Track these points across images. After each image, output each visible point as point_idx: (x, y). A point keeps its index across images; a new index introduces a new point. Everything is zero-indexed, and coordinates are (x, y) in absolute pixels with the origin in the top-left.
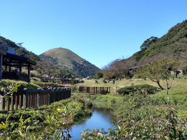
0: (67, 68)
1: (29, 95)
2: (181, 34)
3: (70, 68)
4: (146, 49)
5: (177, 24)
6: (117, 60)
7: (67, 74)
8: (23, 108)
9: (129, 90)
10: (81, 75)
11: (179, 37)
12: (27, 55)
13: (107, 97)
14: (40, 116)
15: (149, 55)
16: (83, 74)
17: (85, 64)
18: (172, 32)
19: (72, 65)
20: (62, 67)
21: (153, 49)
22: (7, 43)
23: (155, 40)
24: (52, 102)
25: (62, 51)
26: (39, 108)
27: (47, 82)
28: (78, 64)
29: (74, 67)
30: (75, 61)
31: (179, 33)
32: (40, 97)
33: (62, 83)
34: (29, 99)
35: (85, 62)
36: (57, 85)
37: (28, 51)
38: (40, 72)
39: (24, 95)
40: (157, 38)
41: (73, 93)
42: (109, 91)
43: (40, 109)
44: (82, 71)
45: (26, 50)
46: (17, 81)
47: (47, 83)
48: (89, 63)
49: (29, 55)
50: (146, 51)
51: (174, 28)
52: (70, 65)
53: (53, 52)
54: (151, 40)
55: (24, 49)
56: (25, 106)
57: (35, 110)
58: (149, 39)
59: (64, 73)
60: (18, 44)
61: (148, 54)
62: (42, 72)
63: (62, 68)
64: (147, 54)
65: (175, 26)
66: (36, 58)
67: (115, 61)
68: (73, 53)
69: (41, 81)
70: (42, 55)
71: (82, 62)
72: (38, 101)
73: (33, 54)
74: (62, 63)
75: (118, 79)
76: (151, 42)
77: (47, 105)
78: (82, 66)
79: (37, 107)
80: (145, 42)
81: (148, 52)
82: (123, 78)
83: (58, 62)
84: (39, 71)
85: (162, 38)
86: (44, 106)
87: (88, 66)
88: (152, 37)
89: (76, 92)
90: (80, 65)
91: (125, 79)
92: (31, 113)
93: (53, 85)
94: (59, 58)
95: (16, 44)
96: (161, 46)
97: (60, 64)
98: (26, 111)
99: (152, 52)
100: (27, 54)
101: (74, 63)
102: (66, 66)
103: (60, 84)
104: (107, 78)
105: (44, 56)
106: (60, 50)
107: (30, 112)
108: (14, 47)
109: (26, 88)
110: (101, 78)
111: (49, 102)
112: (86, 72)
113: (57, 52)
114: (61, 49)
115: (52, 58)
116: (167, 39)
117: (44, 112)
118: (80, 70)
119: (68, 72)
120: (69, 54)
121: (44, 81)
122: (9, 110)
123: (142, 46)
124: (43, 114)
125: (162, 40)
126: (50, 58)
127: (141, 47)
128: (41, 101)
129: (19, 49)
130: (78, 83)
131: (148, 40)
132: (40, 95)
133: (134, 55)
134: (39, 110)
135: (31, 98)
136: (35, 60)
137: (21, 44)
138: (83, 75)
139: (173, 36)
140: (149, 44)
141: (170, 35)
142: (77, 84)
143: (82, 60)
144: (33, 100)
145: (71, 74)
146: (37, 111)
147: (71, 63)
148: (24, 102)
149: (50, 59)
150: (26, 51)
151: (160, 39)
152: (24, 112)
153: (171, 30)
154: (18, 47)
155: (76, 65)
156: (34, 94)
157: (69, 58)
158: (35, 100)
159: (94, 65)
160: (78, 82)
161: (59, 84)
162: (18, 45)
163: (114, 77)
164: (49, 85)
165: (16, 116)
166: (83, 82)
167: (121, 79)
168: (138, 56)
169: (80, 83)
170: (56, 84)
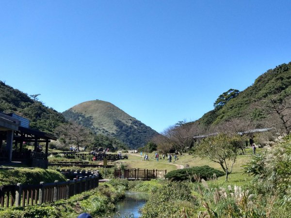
0: (107, 131)
1: (46, 189)
2: (270, 87)
3: (111, 132)
4: (221, 107)
5: (268, 71)
6: (180, 122)
7: (106, 143)
8: (38, 202)
9: (181, 175)
10: (128, 143)
11: (268, 91)
12: (45, 113)
13: (148, 185)
14: (56, 212)
15: (224, 118)
16: (131, 141)
17: (136, 126)
18: (259, 83)
19: (115, 128)
20: (100, 130)
21: (231, 108)
22: (15, 95)
23: (235, 94)
24: (71, 194)
25: (100, 105)
26: (56, 203)
27: (73, 158)
28: (124, 125)
29: (119, 130)
30: (120, 121)
31: (267, 86)
32: (58, 190)
33: (96, 160)
34: (45, 193)
35: (136, 122)
36: (88, 163)
37: (47, 108)
38: (65, 142)
39: (40, 190)
40: (238, 91)
41: (106, 178)
42: (155, 175)
43: (57, 205)
44: (131, 137)
45: (44, 106)
46: (32, 169)
47: (74, 160)
48: (141, 124)
49: (47, 114)
50: (221, 111)
51: (262, 77)
52: (111, 127)
53: (86, 106)
54: (229, 93)
55: (41, 103)
56: (41, 201)
57: (52, 206)
58: (227, 93)
59: (100, 142)
60: (32, 96)
61: (224, 116)
62: (67, 140)
63: (99, 133)
64: (221, 116)
65: (265, 74)
66: (59, 118)
67: (177, 124)
68: (118, 108)
69: (65, 157)
70: (69, 112)
71: (131, 122)
72: (55, 195)
73: (55, 111)
74: (99, 124)
75: (177, 154)
76: (229, 98)
77: (65, 200)
78: (131, 128)
79: (54, 202)
80: (221, 96)
81: (223, 113)
82: (186, 152)
83: (92, 122)
84: (62, 139)
85: (245, 91)
86: (62, 201)
87: (140, 128)
88: (231, 90)
89: (109, 178)
90: (127, 126)
91: (187, 154)
92: (47, 210)
93: (82, 163)
94: (94, 115)
95: (28, 96)
96: (242, 104)
97: (96, 126)
98: (42, 206)
99: (228, 114)
100: (45, 111)
101: (118, 124)
102: (105, 128)
103: (92, 160)
104: (163, 151)
105: (71, 112)
106: (97, 104)
107: (46, 208)
108: (25, 101)
109: (42, 182)
110: (154, 152)
111: (67, 196)
112: (137, 139)
113: (93, 107)
114: (98, 101)
115: (83, 117)
116: (252, 93)
117: (61, 207)
118: (127, 136)
119: (107, 139)
120: (111, 110)
121: (69, 157)
122: (24, 206)
123: (217, 102)
124: (59, 210)
125: (244, 95)
126: (81, 116)
127: (215, 104)
128: (58, 195)
129: (33, 105)
130: (119, 159)
131: (224, 93)
132: (57, 189)
133: (205, 116)
134: (55, 205)
135: (48, 192)
136: (58, 120)
137: (36, 96)
138: (132, 143)
139: (260, 90)
140: (227, 99)
141: (256, 87)
142: (118, 161)
143: (131, 120)
144: (50, 194)
145: (112, 142)
146: (53, 207)
147: (113, 123)
148: (40, 197)
149: (81, 118)
150: (44, 108)
151: (242, 92)
152: (40, 208)
153: (259, 80)
154: (32, 102)
155: (122, 127)
156: (51, 188)
157: (110, 116)
158: (52, 194)
159: (149, 127)
160: (119, 157)
161: (90, 162)
162: (32, 98)
163: (172, 151)
164: (76, 163)
165: (32, 212)
166: (126, 157)
167: (181, 154)
168: (210, 118)
169: (122, 159)
170: (87, 161)
